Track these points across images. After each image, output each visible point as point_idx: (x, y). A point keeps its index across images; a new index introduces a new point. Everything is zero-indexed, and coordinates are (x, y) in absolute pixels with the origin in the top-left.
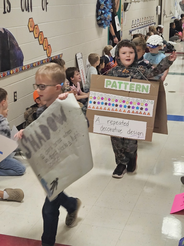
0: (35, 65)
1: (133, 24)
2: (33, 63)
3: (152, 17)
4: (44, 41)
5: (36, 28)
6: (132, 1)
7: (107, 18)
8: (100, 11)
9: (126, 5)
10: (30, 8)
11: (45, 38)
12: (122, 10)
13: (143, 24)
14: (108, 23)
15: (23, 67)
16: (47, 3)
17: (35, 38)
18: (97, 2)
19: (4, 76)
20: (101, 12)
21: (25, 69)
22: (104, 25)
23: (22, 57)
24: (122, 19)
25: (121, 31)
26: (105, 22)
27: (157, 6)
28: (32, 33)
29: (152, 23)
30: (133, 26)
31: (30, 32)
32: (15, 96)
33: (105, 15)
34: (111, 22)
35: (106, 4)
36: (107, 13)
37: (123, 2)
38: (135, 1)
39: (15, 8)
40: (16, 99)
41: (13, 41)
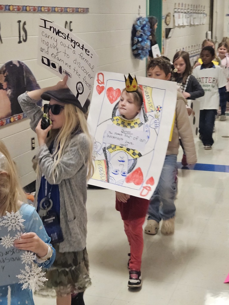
6: (176, 26)
7: (144, 47)
9: (168, 31)
12: (164, 37)
16: (71, 30)
18: (133, 28)
19: (19, 119)
20: (136, 40)
22: (141, 56)
24: (163, 48)
26: (142, 52)
27: (207, 32)
32: (32, 143)
33: (142, 43)
35: (144, 30)
36: (145, 41)
37: (164, 27)
38: (179, 27)
39: (32, 36)
40: (34, 147)
41: (31, 77)
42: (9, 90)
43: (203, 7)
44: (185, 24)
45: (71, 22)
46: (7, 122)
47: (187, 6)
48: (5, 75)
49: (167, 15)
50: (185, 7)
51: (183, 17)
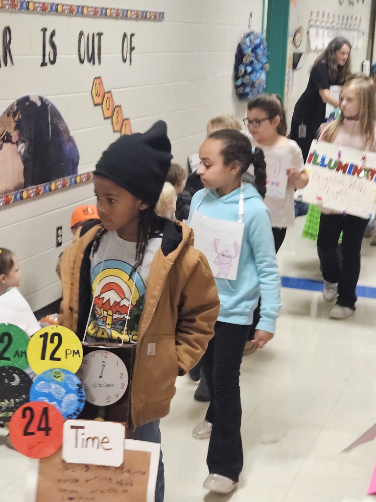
4: (124, 125)
5: (108, 98)
6: (311, 50)
7: (255, 82)
8: (242, 69)
9: (297, 57)
10: (96, 56)
11: (125, 119)
12: (289, 68)
15: (76, 177)
16: (132, 49)
17: (106, 118)
18: (237, 49)
19: (37, 193)
20: (243, 71)
21: (81, 181)
22: (249, 97)
23: (76, 156)
24: (288, 85)
26: (251, 90)
27: (363, 62)
28: (99, 108)
32: (58, 236)
33: (253, 76)
35: (256, 54)
36: (257, 72)
37: (290, 51)
38: (317, 50)
39: (66, 56)
40: (60, 242)
41: (60, 123)
42: (23, 144)
43: (358, 19)
45: (132, 35)
46: (15, 197)
47: (331, 16)
48: (16, 118)
49: (298, 31)
50: (328, 18)
51: (323, 36)
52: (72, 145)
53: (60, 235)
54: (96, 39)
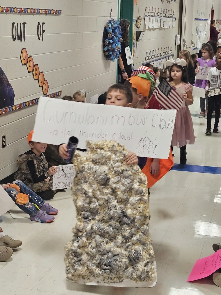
0: (29, 105)
1: (147, 56)
2: (26, 102)
3: (170, 47)
4: (40, 75)
5: (30, 60)
6: (146, 29)
7: (115, 49)
9: (139, 33)
10: (23, 36)
11: (40, 72)
12: (134, 39)
13: (159, 56)
14: (117, 54)
15: (13, 106)
16: (43, 31)
17: (29, 72)
18: (104, 30)
20: (108, 42)
21: (16, 109)
22: (112, 57)
23: (13, 94)
24: (134, 50)
25: (133, 64)
26: (113, 54)
27: (176, 35)
28: (25, 66)
29: (170, 54)
30: (147, 58)
31: (23, 65)
32: (3, 141)
33: (114, 45)
34: (120, 53)
35: (115, 32)
36: (116, 43)
37: (135, 30)
38: (149, 29)
39: (5, 37)
40: (4, 145)
41: (2, 76)
43: (173, 11)
44: (155, 27)
45: (43, 23)
47: (157, 10)
49: (138, 19)
50: (155, 11)
51: (153, 21)
52: (10, 88)
53: (5, 140)
54: (22, 26)
